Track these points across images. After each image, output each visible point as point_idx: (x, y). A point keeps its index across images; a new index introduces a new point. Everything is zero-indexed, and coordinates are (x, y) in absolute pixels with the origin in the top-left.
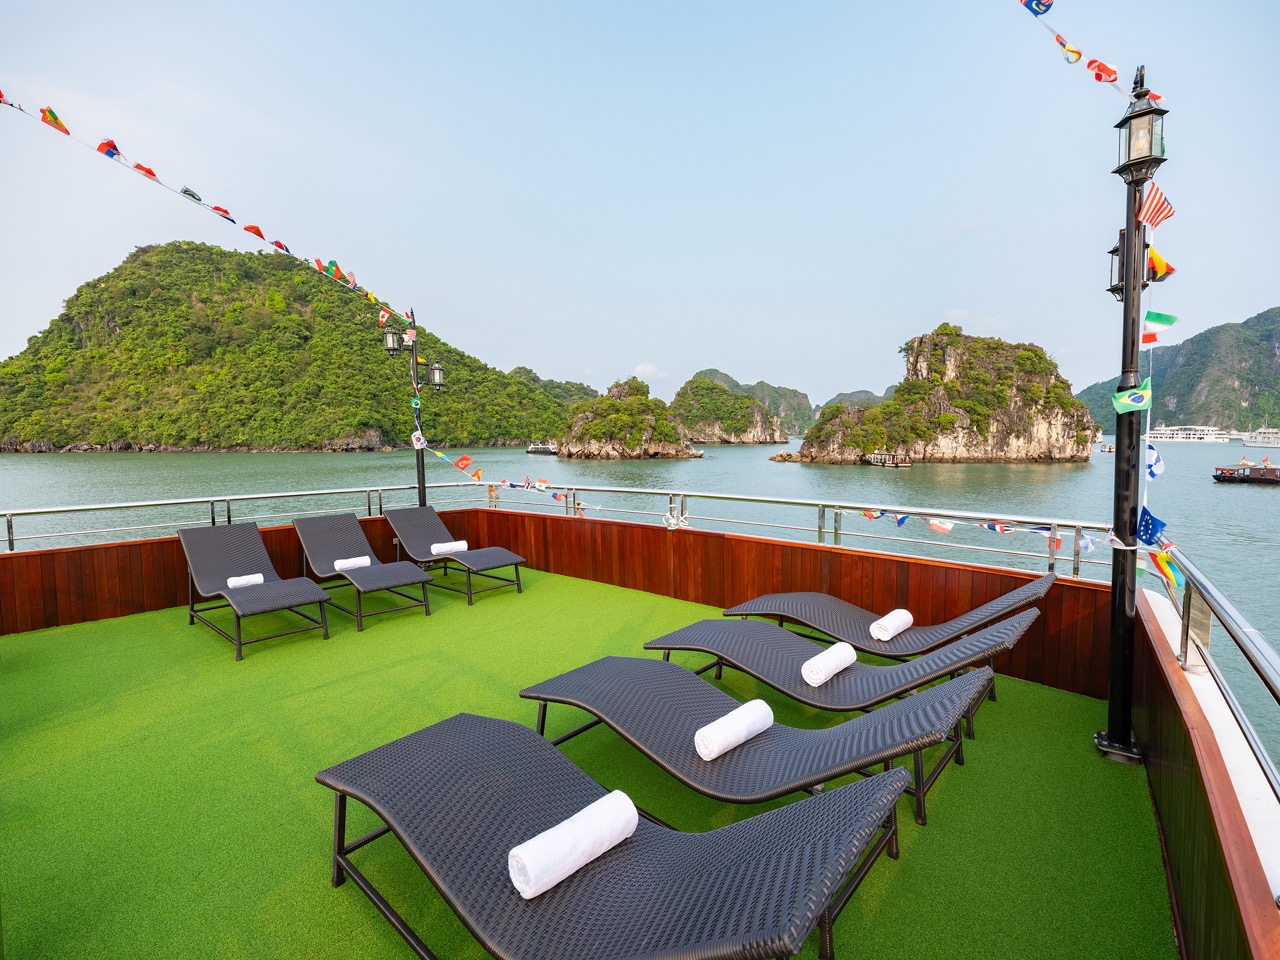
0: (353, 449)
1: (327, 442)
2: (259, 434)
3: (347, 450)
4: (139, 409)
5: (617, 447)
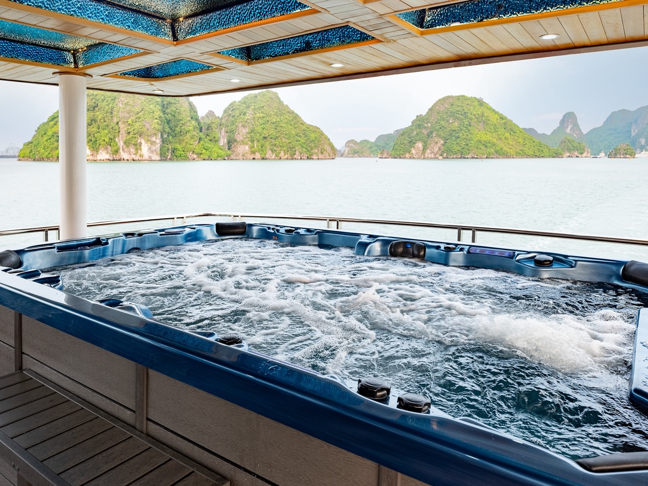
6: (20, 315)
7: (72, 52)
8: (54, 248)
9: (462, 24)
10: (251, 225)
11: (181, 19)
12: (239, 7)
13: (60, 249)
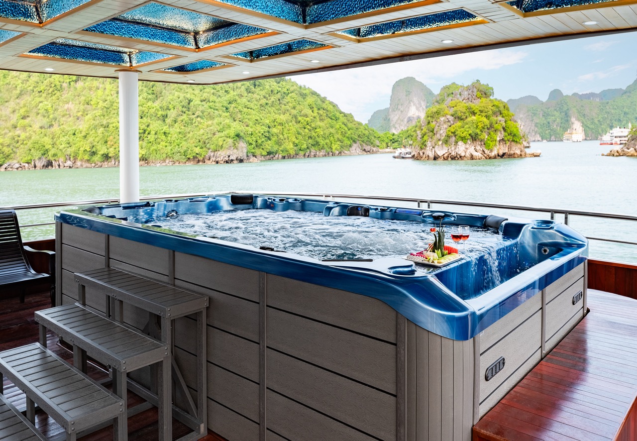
0: (232, 160)
1: (212, 154)
2: (154, 147)
3: (227, 162)
4: (51, 126)
5: (478, 148)
6: (108, 235)
7: (128, 53)
8: (121, 206)
9: (383, 35)
10: (256, 197)
11: (201, 33)
12: (235, 27)
13: (125, 208)
